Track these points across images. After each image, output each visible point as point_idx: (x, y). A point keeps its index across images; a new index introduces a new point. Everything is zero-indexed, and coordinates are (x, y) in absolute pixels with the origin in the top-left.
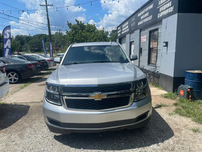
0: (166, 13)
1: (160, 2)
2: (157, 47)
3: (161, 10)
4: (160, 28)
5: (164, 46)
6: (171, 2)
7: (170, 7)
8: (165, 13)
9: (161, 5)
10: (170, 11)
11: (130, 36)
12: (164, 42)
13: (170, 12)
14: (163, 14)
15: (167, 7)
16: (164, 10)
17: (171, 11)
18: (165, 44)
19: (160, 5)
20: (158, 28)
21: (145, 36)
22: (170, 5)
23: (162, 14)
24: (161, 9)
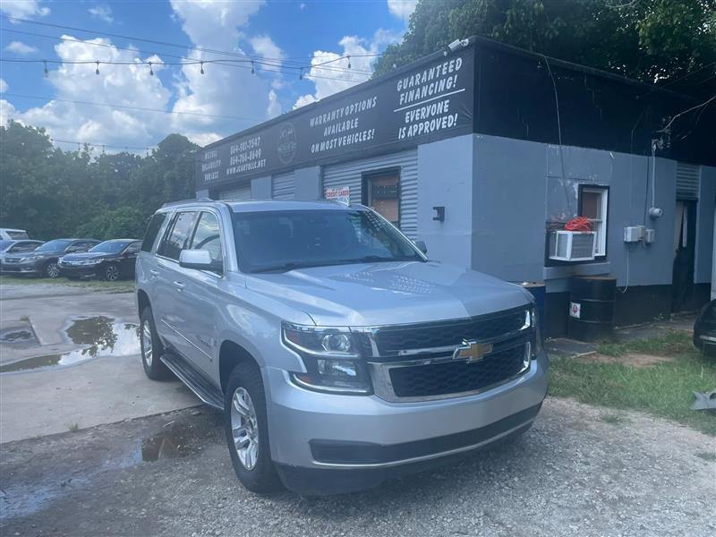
0: (429, 128)
1: (404, 97)
2: (397, 220)
3: (410, 119)
4: (405, 167)
5: (434, 219)
6: (448, 101)
7: (444, 114)
8: (426, 128)
9: (409, 104)
10: (447, 124)
11: (272, 184)
12: (434, 208)
13: (444, 127)
14: (421, 129)
15: (433, 114)
16: (423, 121)
17: (449, 125)
18: (435, 214)
19: (404, 105)
20: (399, 167)
21: (346, 188)
22: (446, 110)
23: (415, 131)
24: (409, 115)
